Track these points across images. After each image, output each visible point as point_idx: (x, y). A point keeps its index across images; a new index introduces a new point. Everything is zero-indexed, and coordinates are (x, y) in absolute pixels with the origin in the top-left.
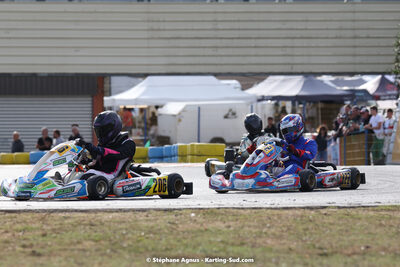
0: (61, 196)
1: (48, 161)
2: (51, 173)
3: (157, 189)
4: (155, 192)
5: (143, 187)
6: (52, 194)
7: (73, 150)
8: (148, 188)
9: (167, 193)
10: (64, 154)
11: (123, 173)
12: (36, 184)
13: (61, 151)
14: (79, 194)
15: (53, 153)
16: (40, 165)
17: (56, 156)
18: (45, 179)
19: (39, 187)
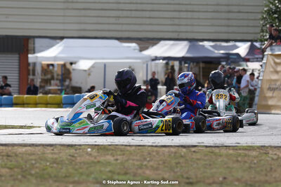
0: (93, 132)
1: (83, 105)
2: (85, 115)
3: (164, 128)
4: (162, 130)
5: (154, 127)
6: (86, 130)
8: (158, 127)
9: (171, 131)
10: (94, 100)
11: (137, 116)
12: (73, 123)
13: (92, 98)
14: (107, 130)
15: (86, 99)
16: (76, 108)
17: (88, 102)
18: (81, 119)
19: (77, 125)
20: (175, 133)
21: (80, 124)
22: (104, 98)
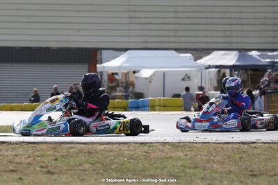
4: (120, 131)
6: (44, 131)
7: (62, 101)
8: (115, 128)
9: (129, 132)
10: (55, 104)
11: (99, 118)
12: (33, 124)
13: (52, 102)
17: (49, 105)
19: (36, 126)
20: (134, 133)
21: (39, 125)
22: (64, 101)
